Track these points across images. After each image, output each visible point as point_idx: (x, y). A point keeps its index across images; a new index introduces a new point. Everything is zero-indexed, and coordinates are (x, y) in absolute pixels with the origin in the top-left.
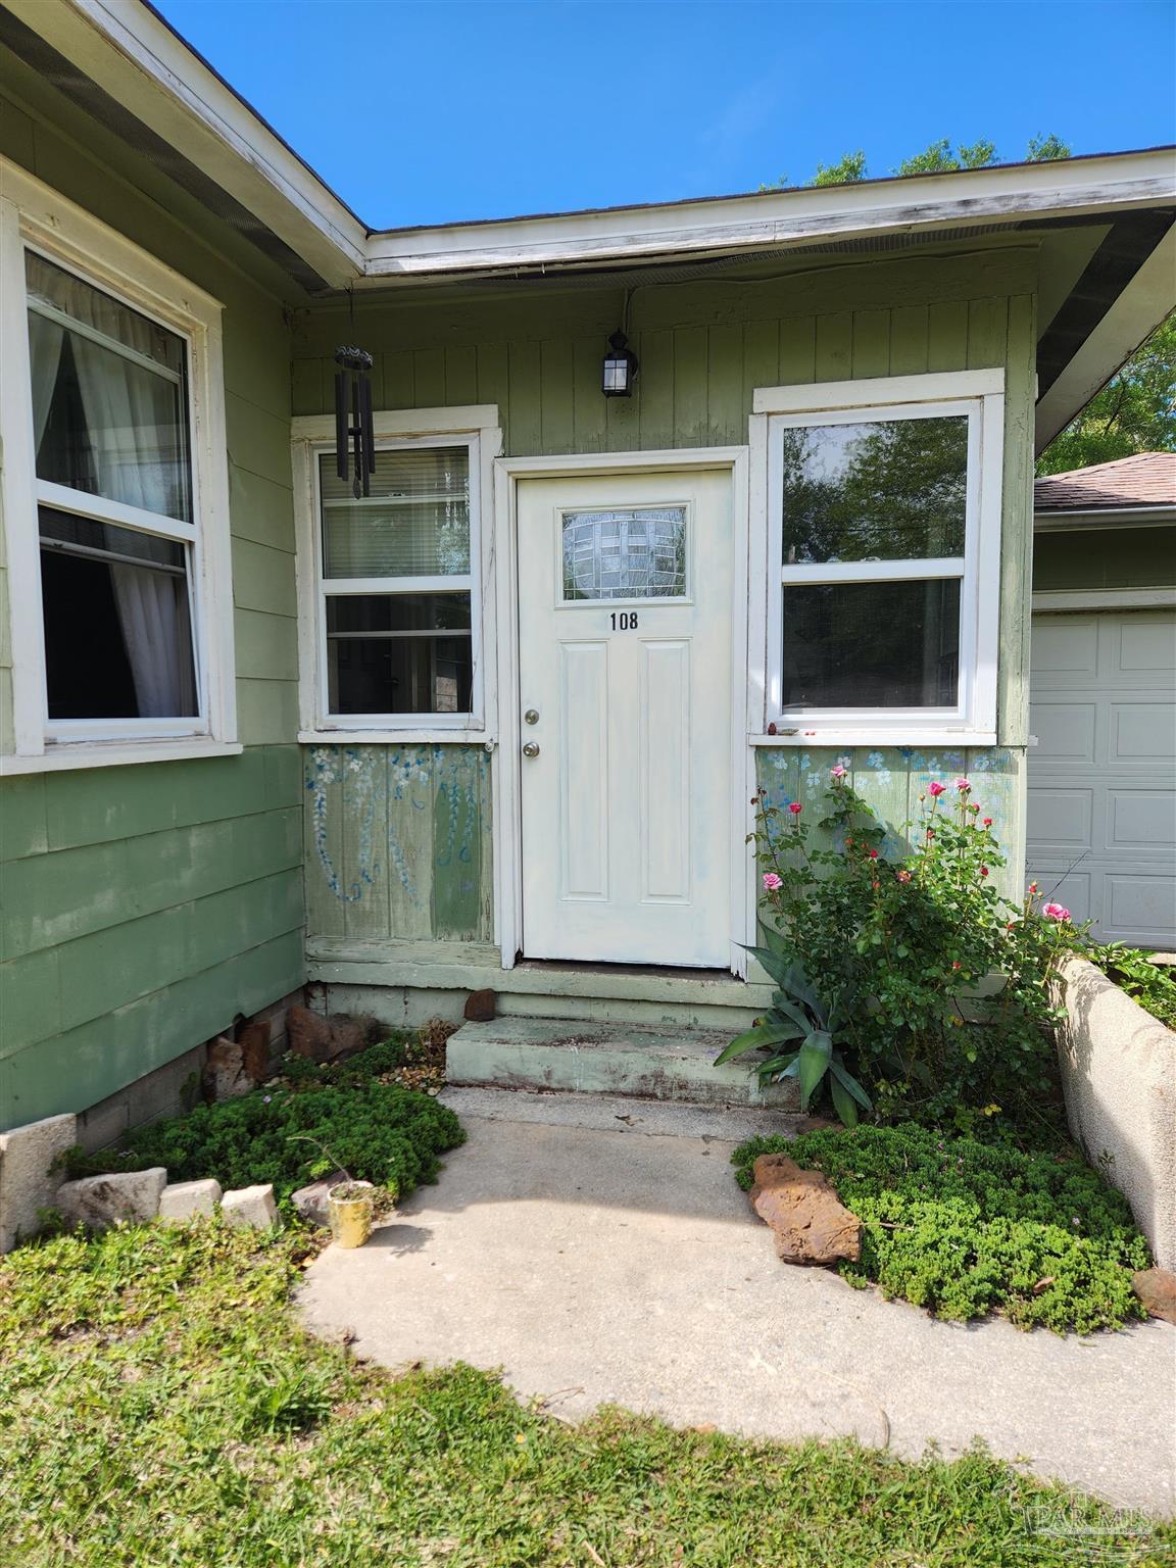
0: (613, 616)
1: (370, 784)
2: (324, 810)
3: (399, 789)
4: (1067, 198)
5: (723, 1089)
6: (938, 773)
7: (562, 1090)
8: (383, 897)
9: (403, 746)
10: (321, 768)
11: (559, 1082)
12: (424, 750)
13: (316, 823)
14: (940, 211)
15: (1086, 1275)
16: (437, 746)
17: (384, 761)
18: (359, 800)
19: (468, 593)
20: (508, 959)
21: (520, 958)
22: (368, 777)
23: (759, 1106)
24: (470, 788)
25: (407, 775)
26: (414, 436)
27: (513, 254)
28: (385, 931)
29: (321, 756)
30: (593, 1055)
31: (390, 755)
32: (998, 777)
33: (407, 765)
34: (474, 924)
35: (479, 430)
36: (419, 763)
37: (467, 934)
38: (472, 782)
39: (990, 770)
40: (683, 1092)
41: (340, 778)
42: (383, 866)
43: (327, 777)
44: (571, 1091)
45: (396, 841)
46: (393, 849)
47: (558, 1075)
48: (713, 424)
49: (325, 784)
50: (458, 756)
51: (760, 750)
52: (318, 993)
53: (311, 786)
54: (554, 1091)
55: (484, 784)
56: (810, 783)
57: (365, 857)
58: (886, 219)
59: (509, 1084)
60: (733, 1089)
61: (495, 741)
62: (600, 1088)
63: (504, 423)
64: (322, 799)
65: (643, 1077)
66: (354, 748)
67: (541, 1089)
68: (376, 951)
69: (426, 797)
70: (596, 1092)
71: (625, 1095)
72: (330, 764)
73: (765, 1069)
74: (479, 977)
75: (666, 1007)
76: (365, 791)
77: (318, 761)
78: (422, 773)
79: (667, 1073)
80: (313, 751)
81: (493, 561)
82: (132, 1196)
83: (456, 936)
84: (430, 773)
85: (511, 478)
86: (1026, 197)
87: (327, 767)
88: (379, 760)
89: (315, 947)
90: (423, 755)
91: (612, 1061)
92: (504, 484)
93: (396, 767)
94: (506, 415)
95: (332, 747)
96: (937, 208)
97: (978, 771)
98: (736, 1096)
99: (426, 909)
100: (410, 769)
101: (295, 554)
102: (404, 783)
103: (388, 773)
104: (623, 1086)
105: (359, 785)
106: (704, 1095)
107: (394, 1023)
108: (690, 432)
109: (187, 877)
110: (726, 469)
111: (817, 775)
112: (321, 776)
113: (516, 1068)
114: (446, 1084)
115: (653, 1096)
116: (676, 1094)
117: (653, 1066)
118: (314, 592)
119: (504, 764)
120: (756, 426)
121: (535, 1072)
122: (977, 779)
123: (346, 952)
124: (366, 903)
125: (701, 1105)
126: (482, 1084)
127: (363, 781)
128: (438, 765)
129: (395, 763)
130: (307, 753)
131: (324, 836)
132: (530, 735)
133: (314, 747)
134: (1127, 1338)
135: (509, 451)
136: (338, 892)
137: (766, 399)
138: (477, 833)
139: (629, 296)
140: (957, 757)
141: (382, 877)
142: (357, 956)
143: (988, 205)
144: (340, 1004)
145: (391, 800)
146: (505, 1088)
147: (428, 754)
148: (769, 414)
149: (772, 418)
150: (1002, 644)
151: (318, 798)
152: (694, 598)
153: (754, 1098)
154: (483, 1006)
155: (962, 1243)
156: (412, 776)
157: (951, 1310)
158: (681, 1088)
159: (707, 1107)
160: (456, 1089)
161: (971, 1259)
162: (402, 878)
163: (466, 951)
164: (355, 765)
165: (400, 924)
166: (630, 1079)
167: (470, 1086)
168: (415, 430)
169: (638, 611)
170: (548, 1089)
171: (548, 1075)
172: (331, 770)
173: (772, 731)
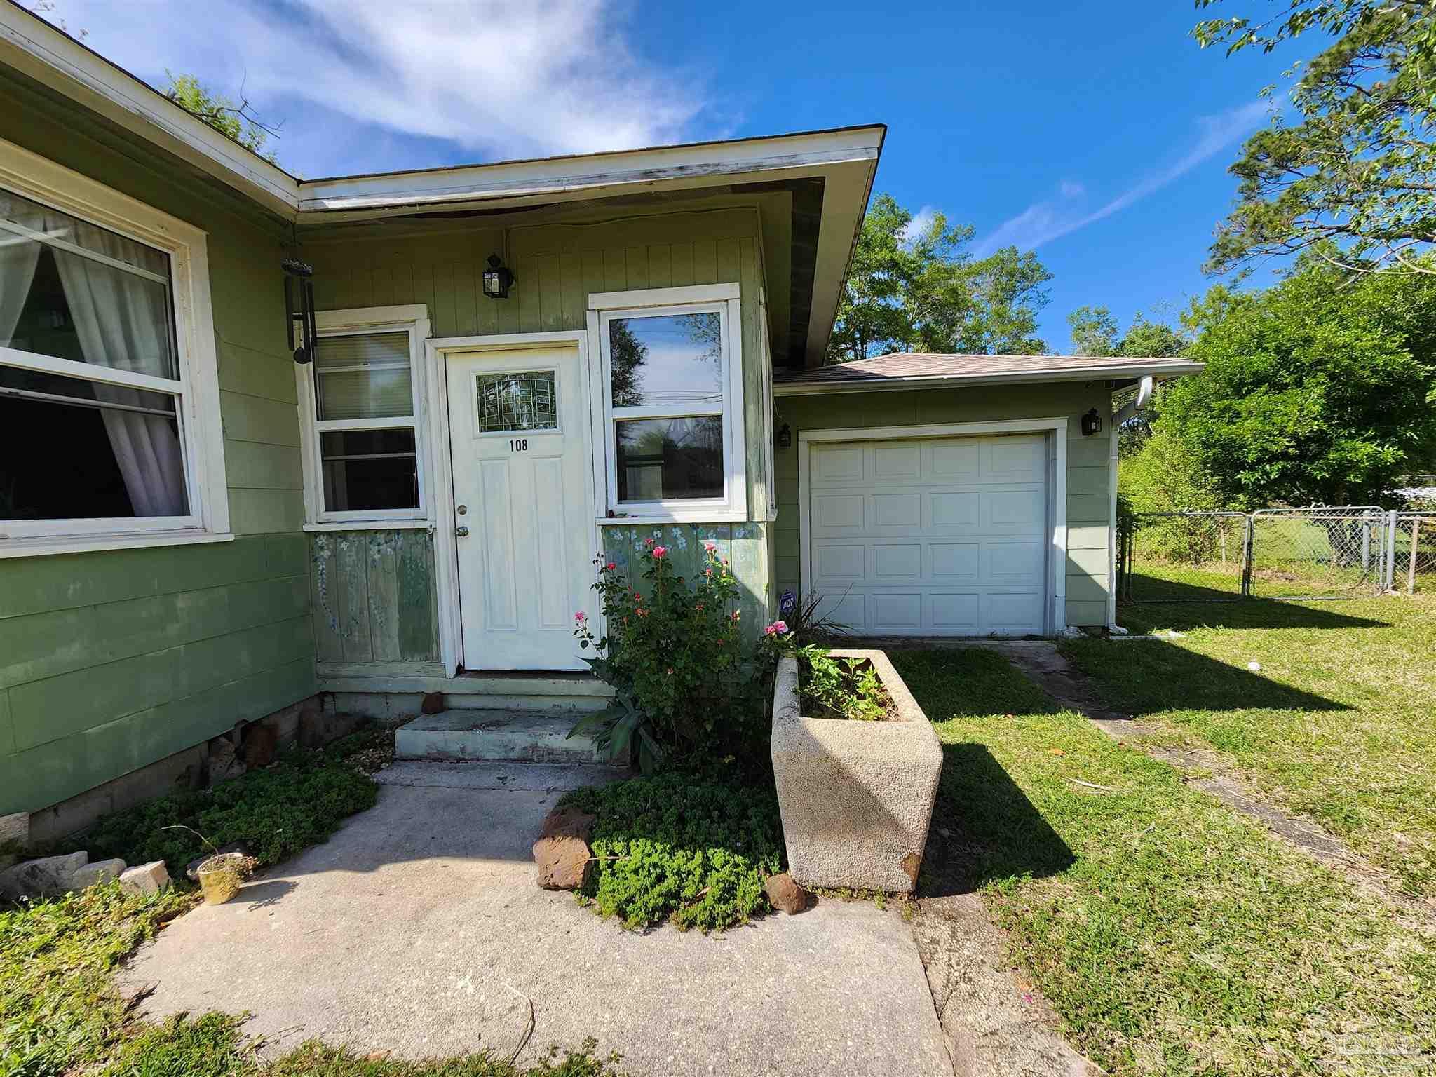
0: (512, 442)
1: (355, 558)
2: (324, 576)
3: (374, 561)
4: (743, 166)
5: (576, 753)
6: (715, 540)
7: (472, 760)
8: (367, 633)
9: (376, 531)
10: (322, 548)
11: (469, 754)
12: (389, 534)
13: (319, 585)
14: (667, 173)
15: (733, 883)
16: (398, 531)
17: (363, 542)
18: (348, 569)
19: (412, 429)
20: (451, 671)
21: (460, 670)
22: (353, 553)
23: (600, 762)
24: (421, 559)
25: (379, 551)
26: (372, 325)
27: (396, 197)
28: (370, 656)
29: (322, 540)
30: (492, 736)
31: (367, 538)
32: (750, 542)
33: (379, 545)
34: (429, 650)
35: (414, 321)
36: (386, 542)
37: (423, 657)
38: (422, 554)
39: (745, 537)
40: (551, 756)
41: (335, 555)
42: (366, 613)
43: (326, 553)
44: (478, 760)
45: (373, 595)
46: (371, 601)
47: (469, 749)
48: (565, 317)
49: (325, 559)
50: (412, 537)
51: (605, 528)
52: (328, 699)
53: (316, 560)
54: (467, 760)
55: (430, 555)
56: (637, 548)
57: (353, 608)
58: (633, 178)
59: (437, 758)
60: (582, 753)
61: (433, 527)
62: (498, 757)
63: (431, 316)
64: (323, 569)
65: (525, 748)
66: (344, 534)
67: (459, 760)
68: (363, 670)
69: (392, 565)
70: (494, 759)
71: (513, 761)
72: (327, 545)
73: (601, 738)
74: (431, 684)
75: (554, 698)
76: (352, 563)
77: (320, 543)
78: (389, 550)
79: (539, 744)
80: (316, 537)
81: (427, 408)
82: (55, 874)
83: (417, 658)
84: (394, 549)
85: (438, 353)
86: (718, 165)
87: (326, 548)
88: (360, 541)
89: (323, 669)
90: (389, 537)
91: (505, 739)
92: (434, 358)
93: (371, 546)
94: (433, 311)
95: (329, 533)
96: (665, 172)
97: (738, 538)
98: (585, 757)
99: (396, 641)
100: (381, 547)
101: (297, 404)
102: (377, 556)
103: (366, 550)
104: (512, 755)
105: (347, 559)
106: (564, 758)
107: (380, 717)
108: (551, 321)
109: (173, 629)
110: (574, 345)
111: (641, 543)
112: (322, 553)
113: (441, 745)
114: (396, 759)
115: (532, 760)
116: (546, 758)
117: (531, 740)
118: (312, 429)
119: (442, 543)
120: (591, 318)
121: (454, 748)
122: (738, 543)
123: (344, 671)
124: (356, 637)
125: (563, 764)
126: (419, 759)
127: (349, 556)
128: (399, 544)
129: (370, 543)
130: (312, 539)
131: (324, 594)
132: (461, 521)
133: (317, 534)
134: (751, 930)
135: (435, 334)
136: (337, 631)
137: (596, 301)
138: (428, 591)
139: (507, 235)
140: (725, 529)
141: (366, 620)
142: (352, 673)
143: (695, 170)
144: (343, 706)
145: (369, 568)
146: (435, 761)
147: (392, 536)
148: (599, 311)
149: (601, 313)
150: (748, 457)
151: (321, 568)
152: (562, 430)
153: (596, 758)
154: (435, 704)
155: (658, 867)
156: (382, 552)
157: (633, 919)
158: (549, 754)
159: (566, 765)
160: (402, 763)
161: (661, 878)
162: (379, 621)
163: (423, 668)
164: (344, 546)
165: (380, 651)
166: (517, 749)
167: (412, 760)
168: (374, 321)
169: (527, 438)
170: (463, 759)
171: (463, 750)
172: (328, 549)
173: (611, 515)
